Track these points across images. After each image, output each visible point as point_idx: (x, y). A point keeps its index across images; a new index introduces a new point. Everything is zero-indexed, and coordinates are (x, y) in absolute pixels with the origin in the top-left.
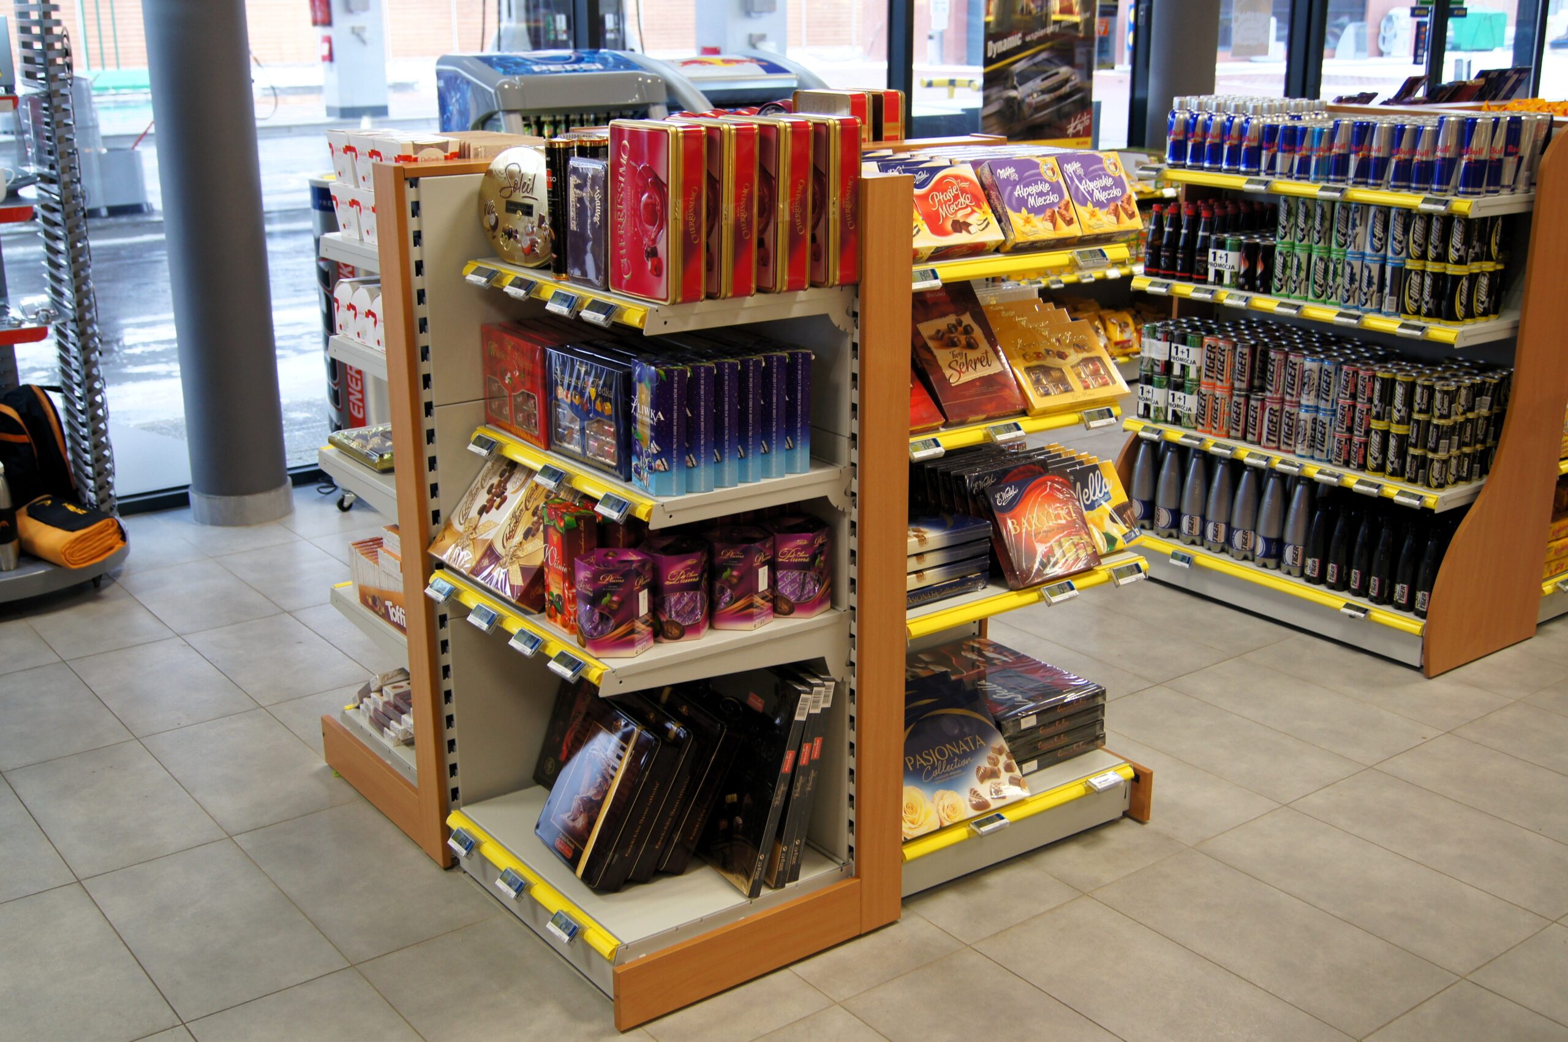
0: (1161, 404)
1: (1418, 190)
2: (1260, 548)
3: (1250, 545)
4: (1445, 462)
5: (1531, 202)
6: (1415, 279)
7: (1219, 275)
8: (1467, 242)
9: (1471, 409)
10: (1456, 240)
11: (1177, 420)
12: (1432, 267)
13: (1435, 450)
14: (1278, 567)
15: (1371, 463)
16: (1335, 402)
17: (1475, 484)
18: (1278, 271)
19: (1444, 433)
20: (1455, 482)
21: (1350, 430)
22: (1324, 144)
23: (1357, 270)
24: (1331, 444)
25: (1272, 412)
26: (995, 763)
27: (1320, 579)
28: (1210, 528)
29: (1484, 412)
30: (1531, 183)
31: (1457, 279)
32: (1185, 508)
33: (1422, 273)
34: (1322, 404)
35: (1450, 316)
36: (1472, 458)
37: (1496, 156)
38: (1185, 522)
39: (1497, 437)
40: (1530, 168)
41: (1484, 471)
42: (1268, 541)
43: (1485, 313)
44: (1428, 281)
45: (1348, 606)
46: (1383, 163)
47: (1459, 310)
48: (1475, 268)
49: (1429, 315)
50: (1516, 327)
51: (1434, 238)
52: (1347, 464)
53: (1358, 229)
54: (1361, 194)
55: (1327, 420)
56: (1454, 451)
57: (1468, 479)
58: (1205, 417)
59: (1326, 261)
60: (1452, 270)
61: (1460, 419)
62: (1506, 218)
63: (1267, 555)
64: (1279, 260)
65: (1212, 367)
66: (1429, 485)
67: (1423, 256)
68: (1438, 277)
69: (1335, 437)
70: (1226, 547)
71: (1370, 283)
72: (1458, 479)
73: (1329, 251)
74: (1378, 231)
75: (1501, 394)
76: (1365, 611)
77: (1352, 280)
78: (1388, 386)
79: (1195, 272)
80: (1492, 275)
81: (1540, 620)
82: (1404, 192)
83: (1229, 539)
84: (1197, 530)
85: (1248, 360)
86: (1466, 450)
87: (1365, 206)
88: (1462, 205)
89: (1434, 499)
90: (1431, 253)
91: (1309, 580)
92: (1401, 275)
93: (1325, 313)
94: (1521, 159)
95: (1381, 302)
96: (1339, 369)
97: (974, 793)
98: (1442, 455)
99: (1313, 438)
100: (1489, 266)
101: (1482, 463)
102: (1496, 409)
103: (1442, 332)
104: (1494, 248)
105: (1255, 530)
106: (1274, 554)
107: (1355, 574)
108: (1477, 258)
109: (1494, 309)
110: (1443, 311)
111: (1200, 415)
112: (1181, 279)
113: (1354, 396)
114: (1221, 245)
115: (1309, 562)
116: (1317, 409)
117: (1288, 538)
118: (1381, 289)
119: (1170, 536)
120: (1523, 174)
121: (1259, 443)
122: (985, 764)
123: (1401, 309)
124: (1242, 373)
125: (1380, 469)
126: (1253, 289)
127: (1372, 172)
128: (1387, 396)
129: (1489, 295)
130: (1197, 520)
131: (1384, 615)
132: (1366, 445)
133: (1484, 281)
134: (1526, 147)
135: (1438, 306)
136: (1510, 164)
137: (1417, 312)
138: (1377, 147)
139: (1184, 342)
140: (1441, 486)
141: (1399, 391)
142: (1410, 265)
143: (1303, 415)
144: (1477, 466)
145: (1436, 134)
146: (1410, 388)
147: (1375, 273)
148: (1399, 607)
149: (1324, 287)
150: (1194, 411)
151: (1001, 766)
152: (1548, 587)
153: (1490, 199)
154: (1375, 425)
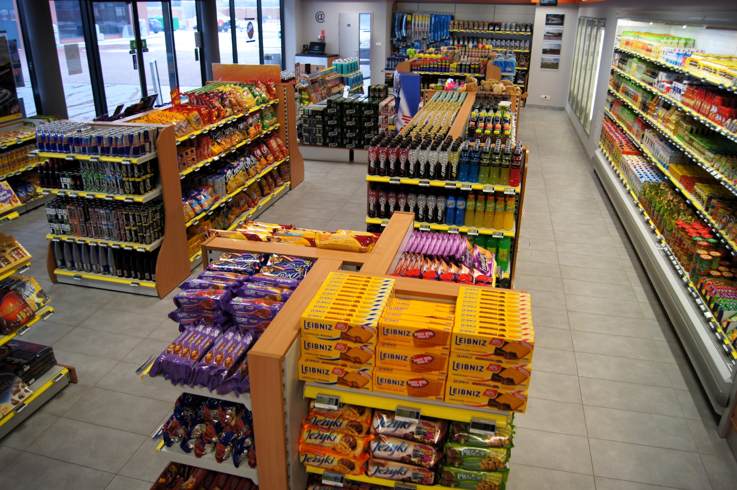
0: (58, 229)
1: (121, 157)
2: (102, 269)
3: (98, 268)
4: (150, 236)
5: (157, 154)
6: (127, 183)
7: (66, 186)
8: (139, 171)
9: (154, 218)
10: (136, 171)
11: (64, 233)
12: (131, 179)
13: (146, 233)
14: (109, 273)
15: (128, 239)
16: (112, 222)
17: (161, 239)
18: (84, 183)
19: (147, 228)
20: (155, 240)
21: (119, 230)
22: (89, 143)
23: (109, 181)
24: (115, 235)
25: (94, 227)
26: (18, 387)
27: (122, 276)
28: (85, 265)
29: (158, 217)
30: (155, 148)
31: (139, 182)
32: (75, 260)
33: (129, 181)
34: (109, 223)
35: (140, 194)
36: (158, 232)
37: (142, 144)
38: (76, 264)
39: (164, 223)
40: (154, 144)
41: (163, 234)
42: (104, 267)
43: (151, 190)
44: (131, 184)
45: (132, 283)
46: (108, 148)
47: (142, 191)
48: (144, 177)
49: (134, 194)
50: (161, 191)
51: (129, 170)
52: (121, 240)
53: (106, 169)
54: (104, 159)
55: (111, 228)
56: (152, 232)
57: (159, 238)
58: (73, 231)
59: (99, 179)
60: (137, 180)
61: (151, 222)
62: (150, 161)
63: (105, 271)
64: (84, 180)
65: (71, 214)
66: (146, 244)
67: (127, 176)
68: (133, 182)
69: (115, 233)
70: (91, 270)
71: (114, 186)
72: (155, 239)
73: (99, 176)
74: (112, 169)
75: (162, 211)
76: (138, 284)
77: (108, 185)
78: (127, 216)
79: (58, 185)
80: (150, 178)
81: (192, 269)
82: (117, 157)
83: (92, 268)
84: (81, 267)
85: (82, 212)
86: (156, 230)
87: (106, 163)
88: (135, 161)
89: (149, 248)
90: (130, 175)
91: (119, 276)
92: (122, 182)
93: (102, 196)
94: (150, 142)
95: (118, 191)
96: (111, 212)
97: (13, 400)
98: (148, 234)
99: (109, 234)
100: (148, 176)
101: (162, 232)
102: (162, 215)
103: (139, 199)
104: (149, 170)
105: (99, 263)
106: (106, 270)
107: (133, 272)
108: (144, 175)
109: (153, 187)
110: (138, 192)
111: (72, 231)
112: (53, 188)
113: (118, 220)
114: (64, 176)
115: (118, 271)
116: (108, 225)
117: (110, 265)
118: (117, 187)
119: (73, 269)
120: (152, 146)
121: (92, 237)
122: (14, 389)
123: (125, 193)
124: (81, 216)
125: (131, 240)
126: (78, 189)
127: (105, 151)
128: (128, 219)
129: (151, 184)
130: (80, 263)
131: (144, 283)
132: (125, 234)
133: (148, 180)
134: (151, 139)
135: (135, 191)
136: (147, 145)
137: (130, 193)
138: (105, 143)
139: (60, 208)
140: (150, 243)
141: (131, 217)
142: (124, 179)
143: (104, 227)
144: (160, 233)
145: (122, 139)
146: (134, 216)
147: (114, 182)
148: (148, 280)
149: (100, 187)
150: (69, 229)
151: (20, 387)
152: (192, 260)
153: (143, 157)
154: (126, 228)
